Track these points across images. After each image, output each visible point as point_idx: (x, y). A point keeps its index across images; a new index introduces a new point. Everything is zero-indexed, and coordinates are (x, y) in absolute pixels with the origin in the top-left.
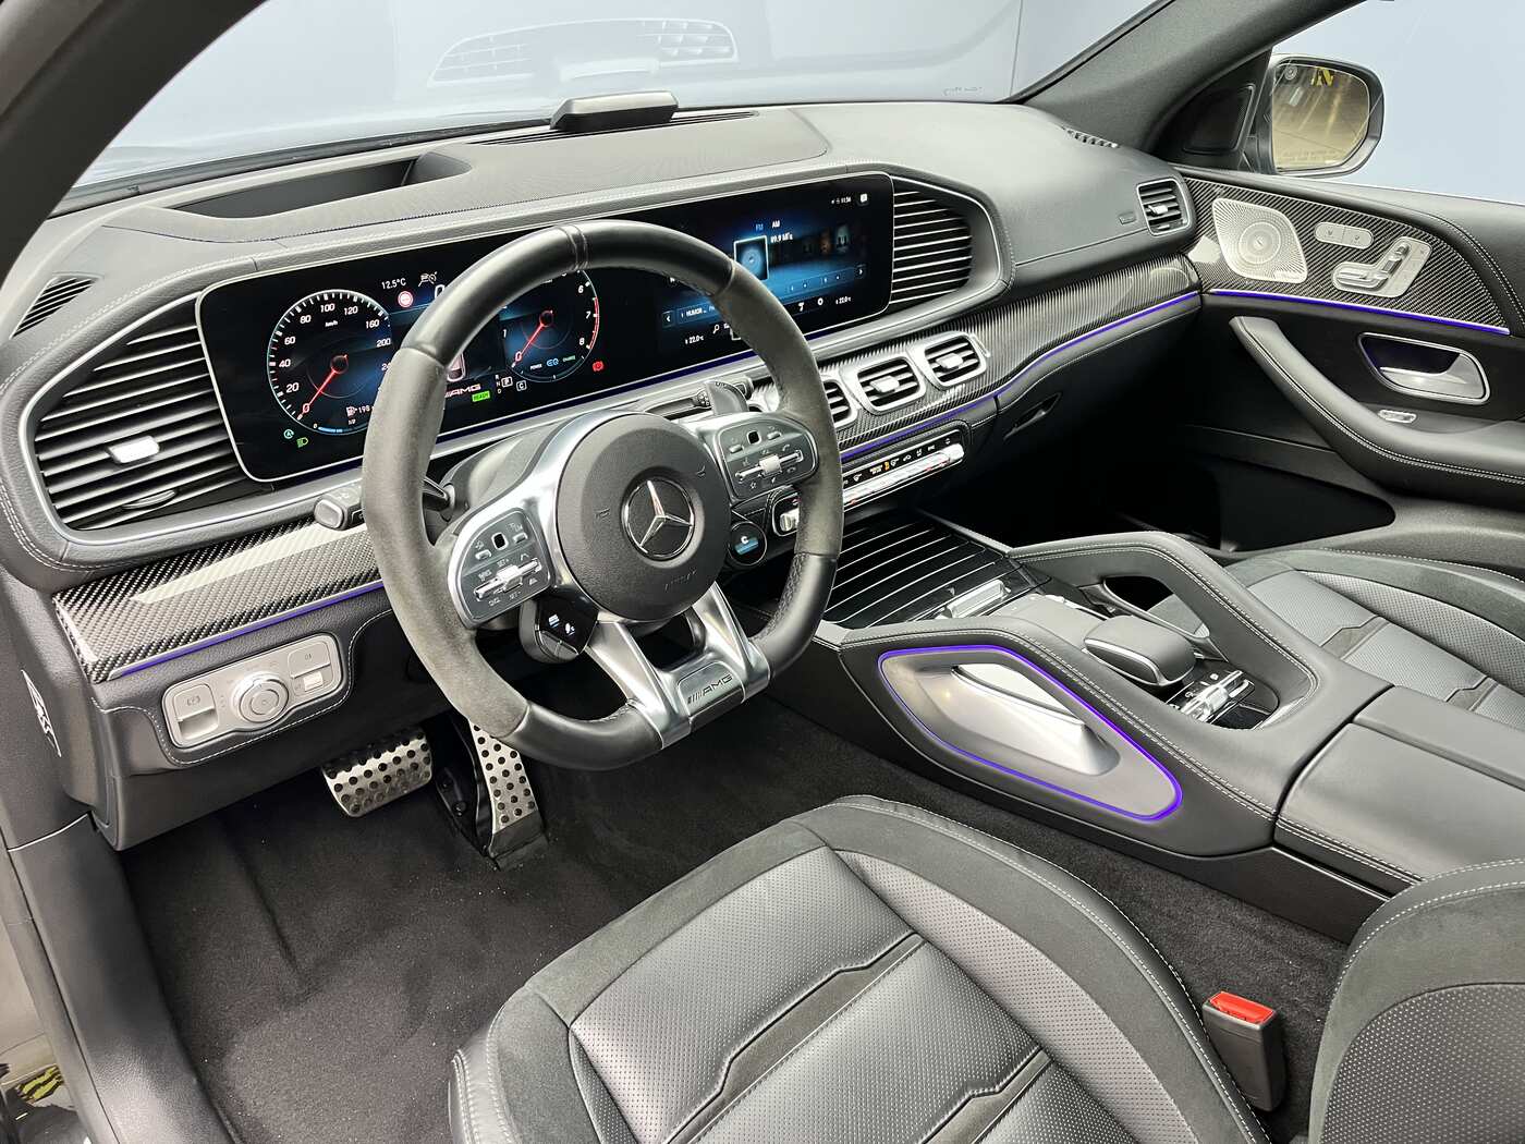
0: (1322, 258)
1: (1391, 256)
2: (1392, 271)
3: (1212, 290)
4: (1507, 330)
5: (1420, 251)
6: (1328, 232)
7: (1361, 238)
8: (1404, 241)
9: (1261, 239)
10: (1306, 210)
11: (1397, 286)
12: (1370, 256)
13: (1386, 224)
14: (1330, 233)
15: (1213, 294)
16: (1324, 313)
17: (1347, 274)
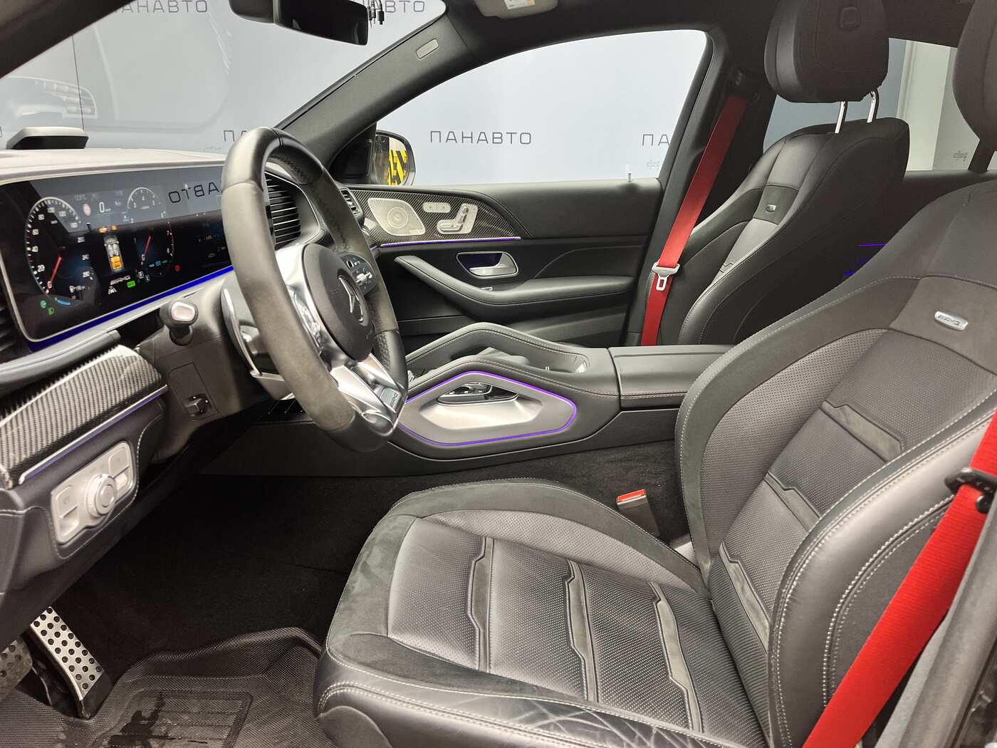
0: (431, 220)
1: (460, 214)
2: (464, 221)
3: (382, 245)
4: (519, 238)
5: (473, 209)
6: (429, 207)
7: (445, 208)
8: (464, 206)
9: (397, 215)
10: (416, 198)
11: (468, 228)
12: (451, 215)
13: (456, 199)
14: (430, 207)
15: (382, 247)
16: (440, 247)
17: (443, 225)
